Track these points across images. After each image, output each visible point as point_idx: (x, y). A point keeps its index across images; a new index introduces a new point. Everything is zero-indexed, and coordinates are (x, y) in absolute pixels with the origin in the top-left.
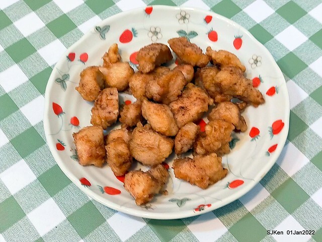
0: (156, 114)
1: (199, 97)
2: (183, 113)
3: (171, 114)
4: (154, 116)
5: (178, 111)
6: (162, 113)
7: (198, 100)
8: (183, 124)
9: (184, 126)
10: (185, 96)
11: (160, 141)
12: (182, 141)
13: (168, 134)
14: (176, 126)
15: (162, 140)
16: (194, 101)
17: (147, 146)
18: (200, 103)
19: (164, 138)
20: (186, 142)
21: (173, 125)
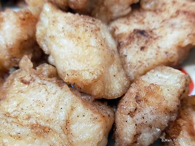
0: (71, 36)
1: (184, 9)
2: (143, 44)
3: (111, 43)
4: (65, 41)
5: (131, 38)
6: (87, 35)
7: (182, 17)
8: (141, 70)
9: (145, 73)
10: (148, 6)
11: (72, 109)
12: (138, 116)
13: (97, 90)
14: (122, 73)
15: (80, 108)
16: (172, 17)
17: (33, 121)
18: (185, 23)
19: (85, 103)
20: (150, 118)
21: (113, 69)
